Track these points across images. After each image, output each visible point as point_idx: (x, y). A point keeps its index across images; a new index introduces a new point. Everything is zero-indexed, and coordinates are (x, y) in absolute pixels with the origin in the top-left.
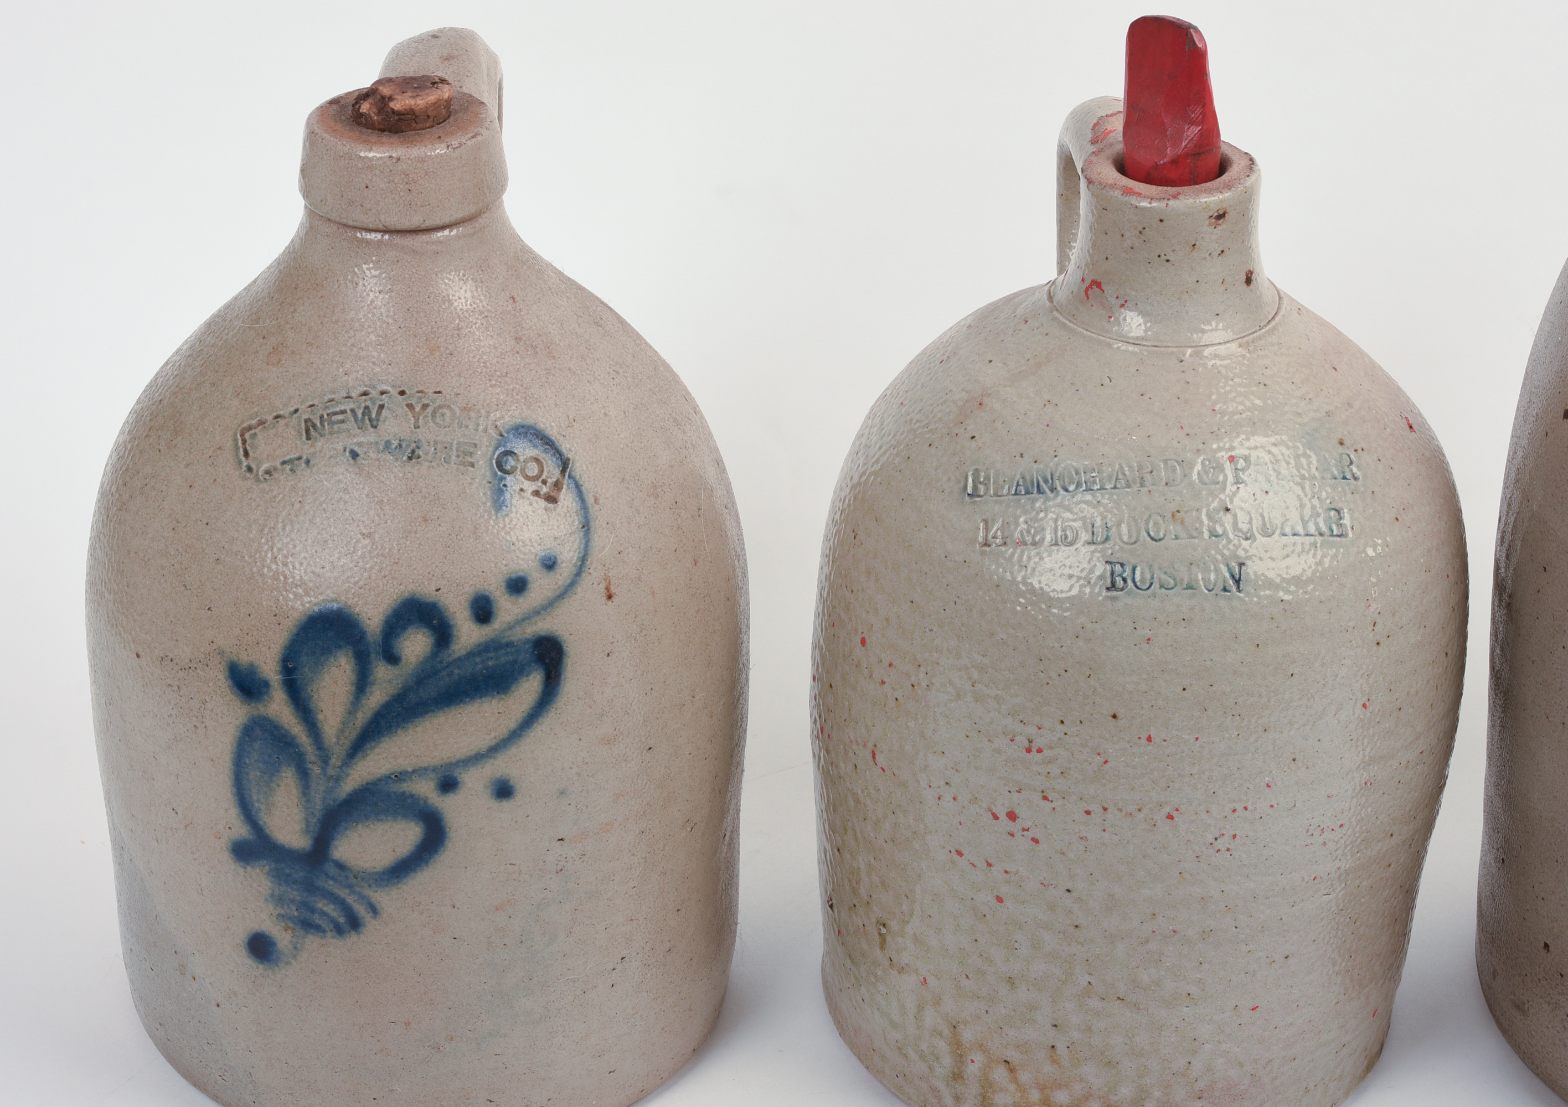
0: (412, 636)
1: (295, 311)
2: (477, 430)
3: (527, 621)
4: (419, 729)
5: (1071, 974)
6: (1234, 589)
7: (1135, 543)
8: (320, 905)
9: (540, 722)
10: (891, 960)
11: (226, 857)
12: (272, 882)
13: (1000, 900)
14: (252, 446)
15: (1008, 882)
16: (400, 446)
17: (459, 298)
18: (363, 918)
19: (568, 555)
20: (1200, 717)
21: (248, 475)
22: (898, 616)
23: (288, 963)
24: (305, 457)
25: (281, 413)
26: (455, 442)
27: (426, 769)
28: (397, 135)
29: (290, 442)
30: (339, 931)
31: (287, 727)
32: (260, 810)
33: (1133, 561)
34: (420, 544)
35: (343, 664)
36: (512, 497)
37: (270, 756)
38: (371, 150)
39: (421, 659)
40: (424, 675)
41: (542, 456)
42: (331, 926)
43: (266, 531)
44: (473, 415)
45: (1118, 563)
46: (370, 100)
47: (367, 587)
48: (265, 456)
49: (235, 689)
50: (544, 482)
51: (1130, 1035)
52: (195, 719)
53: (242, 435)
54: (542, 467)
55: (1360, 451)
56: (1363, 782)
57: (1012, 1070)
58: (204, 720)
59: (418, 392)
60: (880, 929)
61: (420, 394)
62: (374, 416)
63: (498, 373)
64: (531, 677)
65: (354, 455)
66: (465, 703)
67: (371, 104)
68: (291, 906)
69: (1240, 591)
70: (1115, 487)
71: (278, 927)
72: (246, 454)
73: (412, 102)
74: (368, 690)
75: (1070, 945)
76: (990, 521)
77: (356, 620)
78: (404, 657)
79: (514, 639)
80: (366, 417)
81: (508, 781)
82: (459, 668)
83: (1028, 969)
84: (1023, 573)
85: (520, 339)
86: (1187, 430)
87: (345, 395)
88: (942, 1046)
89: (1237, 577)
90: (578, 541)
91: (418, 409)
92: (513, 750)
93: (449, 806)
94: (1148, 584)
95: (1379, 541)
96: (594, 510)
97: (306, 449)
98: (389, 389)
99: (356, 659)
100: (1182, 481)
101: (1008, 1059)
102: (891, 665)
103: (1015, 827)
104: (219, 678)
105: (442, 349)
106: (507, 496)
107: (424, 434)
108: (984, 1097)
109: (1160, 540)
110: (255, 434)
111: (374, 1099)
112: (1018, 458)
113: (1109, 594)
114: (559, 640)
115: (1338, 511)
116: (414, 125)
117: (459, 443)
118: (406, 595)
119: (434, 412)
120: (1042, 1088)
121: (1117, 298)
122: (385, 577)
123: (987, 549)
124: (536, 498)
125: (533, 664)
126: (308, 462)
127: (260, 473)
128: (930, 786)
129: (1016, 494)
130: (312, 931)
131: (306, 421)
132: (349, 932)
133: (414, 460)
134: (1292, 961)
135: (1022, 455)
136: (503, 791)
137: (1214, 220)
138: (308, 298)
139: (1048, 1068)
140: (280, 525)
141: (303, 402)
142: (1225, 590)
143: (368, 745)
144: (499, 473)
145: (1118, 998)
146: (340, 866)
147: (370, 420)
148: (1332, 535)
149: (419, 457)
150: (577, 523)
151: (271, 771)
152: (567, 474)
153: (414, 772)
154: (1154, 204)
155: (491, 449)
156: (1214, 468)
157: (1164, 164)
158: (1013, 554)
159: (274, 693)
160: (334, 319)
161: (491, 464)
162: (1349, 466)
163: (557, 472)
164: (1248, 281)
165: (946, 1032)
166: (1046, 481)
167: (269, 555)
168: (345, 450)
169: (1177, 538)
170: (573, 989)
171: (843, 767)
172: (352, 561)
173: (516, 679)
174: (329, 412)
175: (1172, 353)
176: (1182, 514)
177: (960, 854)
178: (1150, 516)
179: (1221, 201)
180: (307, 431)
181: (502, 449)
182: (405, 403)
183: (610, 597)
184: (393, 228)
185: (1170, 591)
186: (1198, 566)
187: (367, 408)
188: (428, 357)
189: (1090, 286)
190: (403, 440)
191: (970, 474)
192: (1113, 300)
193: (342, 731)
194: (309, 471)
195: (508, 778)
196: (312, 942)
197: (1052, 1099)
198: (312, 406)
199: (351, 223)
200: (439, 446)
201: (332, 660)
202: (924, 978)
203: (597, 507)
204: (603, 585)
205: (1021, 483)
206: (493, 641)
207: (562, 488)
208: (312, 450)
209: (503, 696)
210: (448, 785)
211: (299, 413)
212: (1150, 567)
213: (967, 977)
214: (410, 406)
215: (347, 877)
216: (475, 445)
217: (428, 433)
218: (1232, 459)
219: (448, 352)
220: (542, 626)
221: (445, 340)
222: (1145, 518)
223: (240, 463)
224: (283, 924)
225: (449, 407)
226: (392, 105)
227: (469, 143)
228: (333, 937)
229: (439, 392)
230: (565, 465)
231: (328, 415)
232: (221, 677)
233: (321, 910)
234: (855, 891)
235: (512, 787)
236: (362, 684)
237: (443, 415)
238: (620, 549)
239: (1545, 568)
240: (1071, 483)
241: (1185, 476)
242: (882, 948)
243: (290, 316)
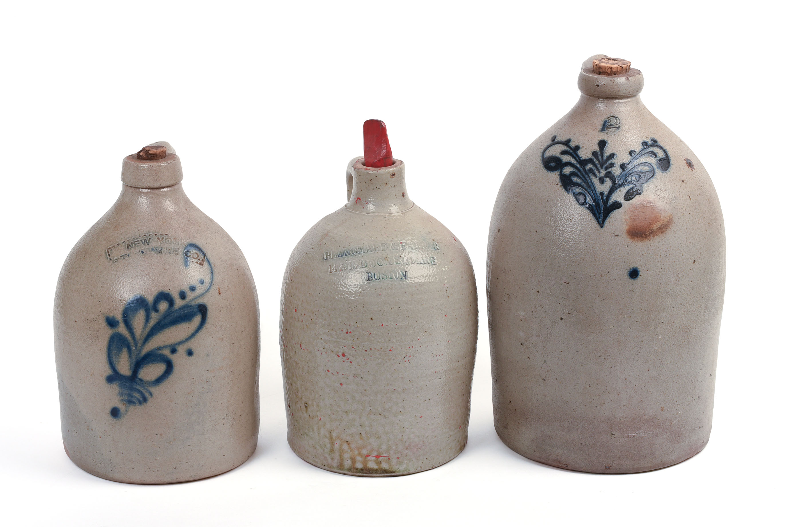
0: (162, 303)
1: (122, 215)
2: (178, 245)
3: (196, 299)
4: (165, 333)
5: (365, 407)
6: (404, 278)
7: (374, 267)
8: (134, 394)
9: (201, 331)
10: (309, 415)
11: (104, 382)
12: (119, 388)
13: (341, 384)
14: (111, 253)
15: (344, 378)
16: (156, 249)
17: (171, 208)
18: (148, 398)
19: (207, 280)
20: (397, 318)
21: (110, 261)
22: (306, 299)
23: (124, 417)
24: (127, 254)
25: (119, 243)
26: (172, 248)
27: (167, 346)
28: (152, 161)
29: (123, 250)
30: (140, 403)
31: (124, 335)
32: (116, 364)
33: (374, 272)
34: (164, 276)
35: (142, 313)
36: (190, 263)
37: (119, 345)
38: (144, 164)
39: (165, 310)
40: (166, 315)
41: (198, 252)
42: (138, 401)
43: (117, 276)
44: (177, 240)
45: (370, 273)
46: (143, 151)
47: (148, 289)
48: (115, 255)
49: (108, 325)
50: (199, 260)
51: (384, 427)
52: (95, 337)
53: (108, 251)
54: (198, 255)
55: (439, 242)
56: (448, 341)
57: (349, 444)
58: (98, 337)
59: (161, 234)
60: (305, 405)
61: (161, 235)
62: (148, 241)
63: (184, 229)
64: (198, 316)
65: (143, 252)
66: (178, 324)
67: (143, 152)
68: (125, 396)
69: (406, 279)
70: (368, 252)
71: (121, 404)
72: (109, 255)
73: (156, 151)
74: (149, 321)
75: (363, 397)
76: (331, 265)
77: (145, 299)
78: (160, 310)
79: (192, 304)
80: (145, 242)
81: (191, 350)
82: (176, 313)
83: (351, 407)
84: (342, 278)
85: (189, 221)
86: (387, 236)
87: (139, 236)
88: (327, 441)
89: (405, 275)
90: (210, 277)
91: (161, 239)
92: (193, 340)
93: (174, 358)
94: (379, 278)
95: (446, 267)
96: (214, 268)
97: (128, 252)
98: (152, 234)
99: (145, 311)
100: (387, 249)
101: (347, 440)
102: (304, 315)
103: (345, 359)
104: (102, 323)
105: (167, 222)
106: (188, 263)
107: (162, 246)
108: (341, 456)
109: (382, 265)
110: (112, 250)
111: (151, 463)
112: (339, 247)
113: (368, 282)
114: (205, 305)
115: (433, 258)
116: (156, 158)
117: (173, 248)
118: (160, 291)
119: (166, 240)
120: (358, 449)
121: (365, 201)
122: (153, 286)
123: (331, 273)
124: (197, 264)
125: (198, 312)
126: (128, 255)
127: (114, 260)
128: (318, 351)
129: (339, 257)
130: (132, 404)
131: (127, 244)
132: (143, 403)
133: (160, 253)
134: (431, 401)
135: (340, 246)
136: (190, 353)
137: (391, 176)
138: (125, 211)
139: (359, 442)
140: (121, 274)
141: (126, 239)
142: (401, 279)
143: (149, 339)
144: (186, 257)
145: (379, 414)
146: (141, 380)
147: (147, 243)
148: (432, 264)
149: (162, 252)
150: (209, 271)
151: (119, 350)
152: (205, 258)
153: (163, 347)
154: (374, 172)
155: (183, 250)
156: (396, 246)
157: (376, 161)
158: (339, 274)
159: (120, 324)
160: (134, 216)
161: (183, 254)
162: (436, 246)
163: (203, 257)
164: (403, 196)
165: (328, 435)
166: (347, 252)
167: (118, 283)
168: (140, 251)
169: (386, 265)
170: (212, 423)
171: (291, 354)
172: (143, 283)
173: (193, 317)
174: (134, 241)
175: (382, 215)
176: (388, 258)
177: (328, 371)
178: (378, 259)
179: (393, 170)
180: (128, 247)
181: (186, 250)
182: (157, 237)
183: (220, 294)
184: (151, 187)
185: (385, 280)
186: (393, 272)
187: (145, 239)
188: (163, 225)
189: (357, 200)
190: (157, 248)
191: (325, 253)
192: (364, 202)
193: (141, 334)
194: (129, 258)
195: (191, 349)
196: (132, 408)
197: (362, 453)
198: (129, 240)
199: (139, 187)
200: (168, 249)
201: (138, 312)
202: (320, 418)
203: (215, 268)
204: (218, 290)
205: (340, 254)
206: (186, 305)
207: (204, 261)
208: (130, 252)
209: (190, 322)
210: (174, 351)
211: (125, 242)
212: (379, 273)
213: (333, 414)
214: (158, 238)
215: (143, 384)
216: (178, 249)
217: (164, 245)
218: (401, 243)
219: (168, 223)
220: (200, 301)
221: (168, 220)
222: (377, 259)
223: (108, 258)
224: (123, 403)
225: (170, 238)
226: (150, 152)
227: (173, 162)
228: (138, 405)
229: (167, 234)
230: (205, 255)
231: (134, 242)
232: (104, 322)
233: (135, 396)
234: (297, 396)
235: (193, 352)
236: (148, 319)
237: (168, 240)
238: (222, 280)
239: (497, 278)
240: (355, 252)
241: (388, 248)
242: (306, 412)
243: (120, 217)
